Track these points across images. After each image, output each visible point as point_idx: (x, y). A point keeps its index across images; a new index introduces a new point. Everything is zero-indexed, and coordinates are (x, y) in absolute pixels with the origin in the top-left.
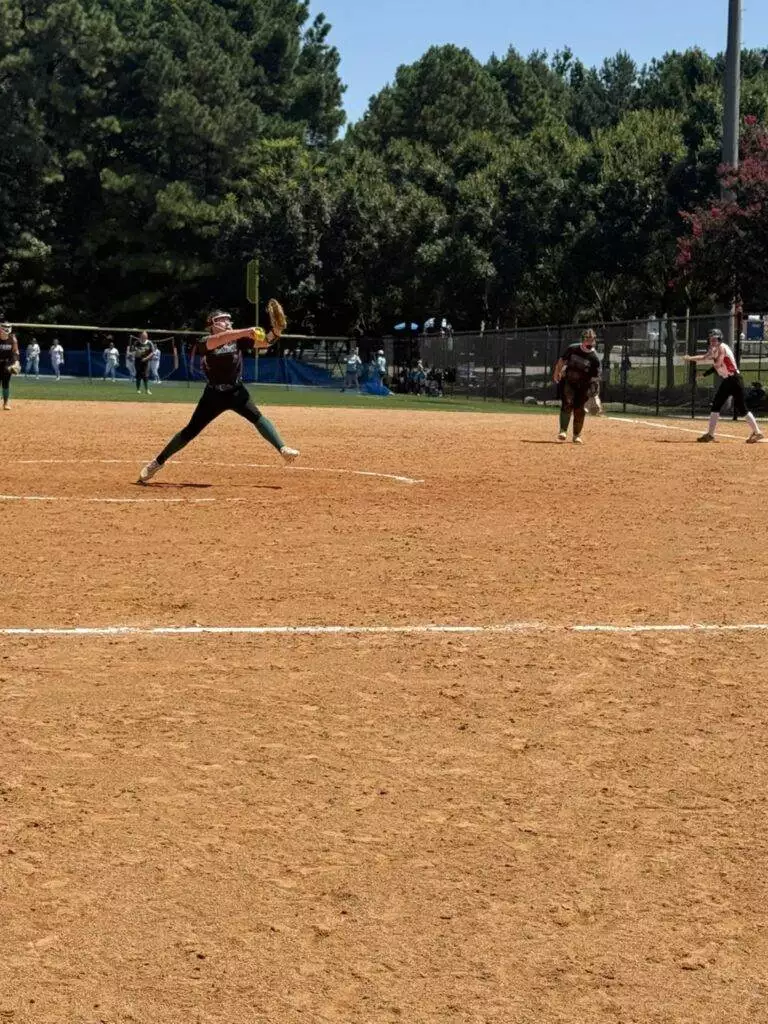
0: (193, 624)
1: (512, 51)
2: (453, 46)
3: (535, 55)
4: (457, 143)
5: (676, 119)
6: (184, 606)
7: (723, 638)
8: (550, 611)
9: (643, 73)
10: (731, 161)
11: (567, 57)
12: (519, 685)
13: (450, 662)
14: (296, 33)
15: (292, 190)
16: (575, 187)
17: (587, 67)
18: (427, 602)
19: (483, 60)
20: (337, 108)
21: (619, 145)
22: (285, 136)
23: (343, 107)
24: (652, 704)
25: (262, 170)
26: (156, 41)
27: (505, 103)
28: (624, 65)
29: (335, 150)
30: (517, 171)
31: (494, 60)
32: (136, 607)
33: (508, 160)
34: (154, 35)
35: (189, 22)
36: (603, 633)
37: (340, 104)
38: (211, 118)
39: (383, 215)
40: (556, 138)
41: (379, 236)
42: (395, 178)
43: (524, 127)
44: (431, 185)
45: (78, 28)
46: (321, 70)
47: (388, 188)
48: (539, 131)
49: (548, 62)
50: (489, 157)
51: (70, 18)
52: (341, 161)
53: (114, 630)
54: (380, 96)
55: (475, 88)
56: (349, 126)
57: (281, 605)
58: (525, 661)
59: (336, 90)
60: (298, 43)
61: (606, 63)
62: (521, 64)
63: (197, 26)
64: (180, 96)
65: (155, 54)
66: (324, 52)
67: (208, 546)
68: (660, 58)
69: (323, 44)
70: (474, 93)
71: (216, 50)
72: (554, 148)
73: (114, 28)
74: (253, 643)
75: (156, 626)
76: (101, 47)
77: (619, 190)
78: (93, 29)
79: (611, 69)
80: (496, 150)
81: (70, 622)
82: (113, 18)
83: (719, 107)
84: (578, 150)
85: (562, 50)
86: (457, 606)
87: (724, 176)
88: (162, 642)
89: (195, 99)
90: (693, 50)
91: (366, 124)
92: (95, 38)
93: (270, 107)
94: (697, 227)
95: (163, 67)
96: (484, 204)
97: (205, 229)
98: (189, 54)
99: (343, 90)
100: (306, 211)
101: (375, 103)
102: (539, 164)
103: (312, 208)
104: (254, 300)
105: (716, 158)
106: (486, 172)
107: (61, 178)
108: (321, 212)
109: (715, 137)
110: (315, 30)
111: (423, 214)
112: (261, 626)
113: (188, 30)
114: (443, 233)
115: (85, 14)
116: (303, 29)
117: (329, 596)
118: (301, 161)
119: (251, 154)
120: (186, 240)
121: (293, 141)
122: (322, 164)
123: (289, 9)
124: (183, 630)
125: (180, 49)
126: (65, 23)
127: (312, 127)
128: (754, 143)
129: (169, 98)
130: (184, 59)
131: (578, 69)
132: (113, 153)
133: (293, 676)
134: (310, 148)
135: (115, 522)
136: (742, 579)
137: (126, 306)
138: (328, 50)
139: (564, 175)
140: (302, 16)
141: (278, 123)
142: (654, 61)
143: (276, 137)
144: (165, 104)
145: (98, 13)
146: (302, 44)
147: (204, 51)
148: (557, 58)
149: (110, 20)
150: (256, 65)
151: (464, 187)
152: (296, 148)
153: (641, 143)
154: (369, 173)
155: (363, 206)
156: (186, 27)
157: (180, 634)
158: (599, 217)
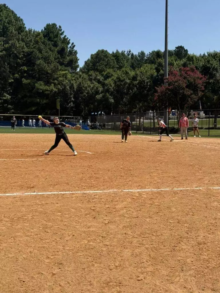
0: (35, 192)
1: (117, 50)
2: (104, 50)
3: (122, 51)
4: (105, 72)
5: (154, 66)
6: (33, 187)
7: (158, 193)
8: (118, 186)
9: (147, 55)
10: (166, 76)
11: (130, 52)
12: (109, 206)
13: (94, 200)
14: (67, 47)
15: (67, 83)
16: (131, 82)
17: (134, 54)
18: (90, 185)
19: (111, 53)
20: (77, 64)
21: (141, 72)
22: (65, 70)
23: (78, 64)
24: (139, 210)
25: (60, 78)
26: (35, 49)
27: (116, 63)
28: (143, 53)
29: (77, 73)
30: (118, 78)
31: (113, 53)
32: (21, 188)
33: (116, 76)
34: (34, 48)
35: (42, 45)
36: (130, 192)
37: (78, 63)
38: (48, 66)
39: (88, 88)
40: (127, 71)
41: (87, 93)
42: (91, 80)
43: (120, 68)
44: (99, 82)
45: (16, 46)
46: (73, 55)
47: (89, 82)
48: (124, 69)
49: (126, 53)
50: (112, 75)
51: (14, 44)
52: (78, 76)
53: (15, 194)
54: (87, 61)
55: (109, 59)
56: (80, 68)
57: (56, 186)
58: (111, 200)
59: (77, 60)
60: (68, 49)
61: (139, 53)
62: (119, 54)
63: (44, 46)
64: (41, 61)
65: (35, 52)
66: (74, 51)
67: (41, 171)
68: (151, 52)
69: (74, 49)
70: (108, 60)
71: (49, 51)
72: (127, 73)
73: (25, 46)
74: (48, 197)
75: (26, 193)
76: (22, 50)
77: (141, 82)
78: (20, 46)
79: (140, 55)
80: (113, 73)
81: (5, 192)
82: (25, 44)
83: (164, 64)
84: (132, 73)
85: (129, 50)
86: (97, 186)
87: (165, 79)
88: (27, 197)
89: (44, 62)
90: (158, 50)
91: (84, 68)
92: (20, 49)
93: (61, 64)
94: (159, 91)
95: (36, 55)
96: (111, 86)
97: (47, 92)
98: (42, 52)
99: (78, 60)
100: (70, 88)
101: (86, 63)
102: (123, 77)
103: (72, 87)
104: (58, 108)
105: (163, 75)
106: (111, 78)
107: (13, 81)
108: (74, 88)
109: (163, 70)
110: (72, 46)
111: (97, 88)
112: (51, 192)
113: (42, 47)
114: (102, 92)
115: (18, 43)
116: (69, 46)
117: (68, 184)
118: (69, 76)
119: (57, 75)
120: (42, 95)
121: (67, 72)
122: (74, 77)
123: (65, 42)
124: (32, 193)
125: (40, 51)
126: (13, 45)
127: (71, 68)
128: (172, 72)
129: (38, 62)
130: (41, 53)
131: (132, 54)
132: (25, 75)
133: (57, 205)
134: (71, 73)
135: (20, 165)
136: (164, 177)
137: (29, 110)
138: (75, 51)
139: (129, 79)
140: (69, 43)
141: (63, 67)
142: (149, 53)
143: (63, 71)
144: (37, 63)
145: (21, 43)
146: (69, 49)
147: (46, 51)
148: (128, 52)
149: (24, 44)
150: (58, 54)
151: (106, 82)
152: (68, 73)
153: (146, 72)
154: (85, 79)
155: (83, 86)
156: (42, 46)
157: (31, 195)
158: (137, 88)
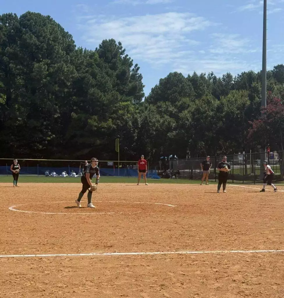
0: (115, 252)
1: (195, 73)
2: (177, 72)
3: (202, 74)
4: (179, 102)
5: (246, 93)
6: (111, 246)
7: (278, 255)
8: (222, 246)
9: (235, 79)
10: (264, 105)
11: (212, 74)
12: (217, 270)
13: (195, 263)
14: (129, 70)
15: (128, 118)
16: (215, 114)
17: (218, 77)
18: (185, 244)
19: (186, 77)
20: (142, 92)
21: (229, 101)
22: (126, 101)
23: (144, 92)
24: (260, 275)
25: (120, 112)
26: (87, 74)
27: (193, 89)
28: (229, 76)
29: (141, 105)
30: (198, 110)
31: (189, 76)
32: (97, 247)
33: (195, 106)
34: (87, 72)
35: (97, 68)
36: (240, 253)
37: (143, 91)
38: (104, 96)
39: (157, 124)
40: (209, 99)
41: (156, 130)
42: (160, 113)
43: (199, 96)
44: (171, 115)
45: (64, 70)
46: (137, 81)
47: (158, 116)
48: (204, 97)
49: (206, 76)
50: (189, 106)
51: (61, 68)
52: (143, 108)
53: (91, 254)
54: (154, 88)
55: (184, 84)
56: (146, 97)
57: (141, 245)
58: (217, 262)
59: (141, 87)
60: (130, 73)
61: (223, 76)
62: (198, 77)
63: (100, 69)
64: (95, 90)
65: (87, 77)
66: (137, 75)
67: (115, 227)
68: (240, 74)
69: (137, 73)
70: (183, 86)
71: (105, 76)
72: (209, 103)
73: (75, 70)
74: (135, 258)
75: (104, 253)
76: (71, 76)
77: (229, 115)
78: (68, 70)
79: (225, 78)
80: (191, 104)
81: (78, 252)
82: (74, 67)
83: (260, 89)
84: (217, 103)
85: (211, 72)
86: (194, 245)
87: (262, 110)
88: (107, 258)
89: (99, 91)
90: (250, 71)
91: (150, 97)
92: (69, 73)
93: (122, 93)
94: (254, 126)
95: (90, 81)
96: (188, 120)
97: (103, 130)
98: (97, 77)
99: (144, 86)
100: (133, 123)
101: (153, 90)
102: (204, 107)
103: (135, 122)
104: (118, 151)
105: (260, 104)
106: (188, 110)
107: (60, 115)
108: (138, 124)
109: (259, 98)
110: (135, 69)
111: (169, 123)
112: (135, 252)
113: (97, 70)
114: (175, 129)
115: (66, 66)
116: (131, 69)
117: (154, 243)
118: (132, 109)
119: (116, 107)
120: (98, 133)
121: (129, 103)
122: (137, 109)
123: (127, 63)
124: (112, 254)
125: (94, 75)
126: (60, 69)
127: (135, 98)
128: (271, 99)
129: (92, 90)
130: (96, 79)
131: (215, 77)
132: (75, 108)
133: (147, 267)
134: (134, 104)
135: (86, 220)
136: (280, 235)
138: (139, 75)
139: (212, 110)
140: (131, 64)
141: (124, 98)
142: (238, 75)
143: (124, 101)
144: (90, 93)
145: (70, 66)
146: (131, 73)
147: (102, 76)
148: (209, 75)
149: (73, 68)
150: (117, 80)
151: (181, 115)
152: (130, 105)
153: (236, 100)
154: (152, 112)
155: (150, 122)
156: (96, 69)
157: (111, 255)
158: (223, 123)
